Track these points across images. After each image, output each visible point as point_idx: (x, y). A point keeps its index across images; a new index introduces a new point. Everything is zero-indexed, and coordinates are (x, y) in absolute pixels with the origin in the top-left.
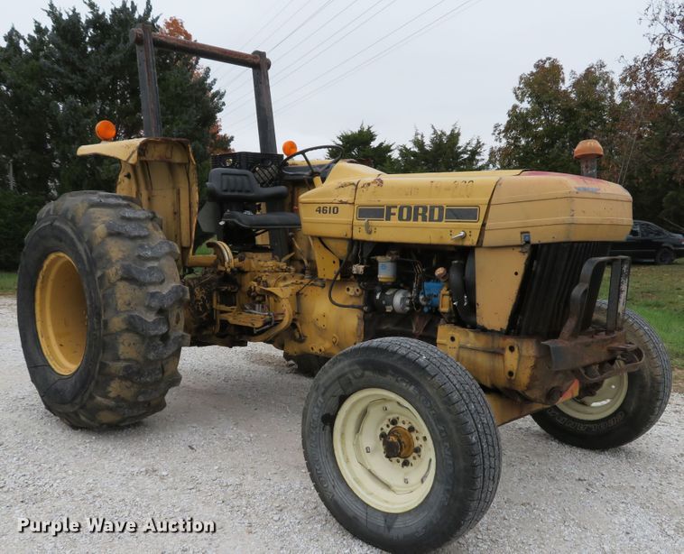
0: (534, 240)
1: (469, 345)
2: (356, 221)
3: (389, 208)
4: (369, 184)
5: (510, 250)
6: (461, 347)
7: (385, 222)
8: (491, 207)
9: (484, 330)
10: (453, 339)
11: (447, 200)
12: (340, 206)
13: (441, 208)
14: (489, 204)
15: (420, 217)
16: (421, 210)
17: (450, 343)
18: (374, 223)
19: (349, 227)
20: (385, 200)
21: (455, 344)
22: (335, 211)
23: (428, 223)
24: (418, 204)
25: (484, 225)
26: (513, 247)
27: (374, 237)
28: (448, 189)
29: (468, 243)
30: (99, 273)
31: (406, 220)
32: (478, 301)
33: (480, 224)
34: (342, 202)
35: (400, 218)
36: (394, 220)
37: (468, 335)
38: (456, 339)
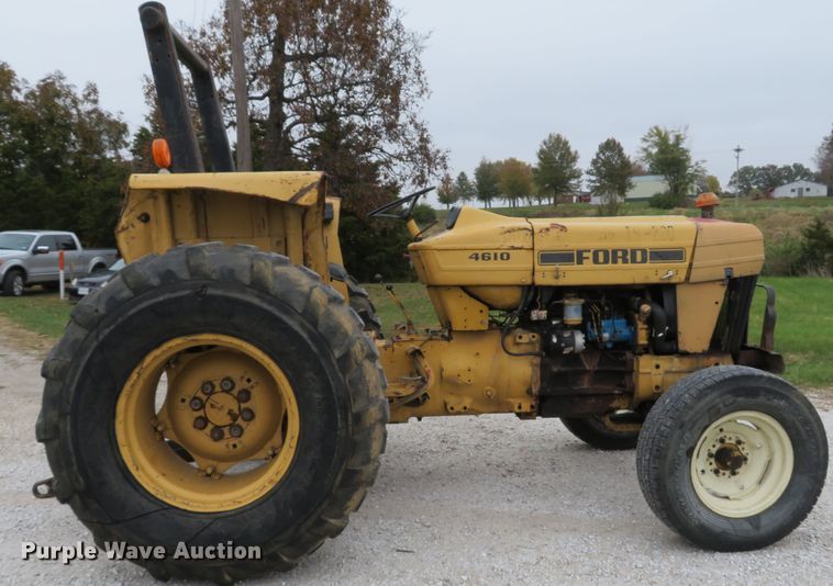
0: (736, 274)
1: (674, 369)
2: (537, 267)
3: (580, 253)
4: (548, 229)
5: (711, 285)
6: (667, 372)
7: (576, 266)
8: (697, 249)
9: (685, 354)
10: (658, 367)
11: (650, 244)
12: (511, 252)
13: (644, 252)
14: (695, 246)
15: (620, 260)
16: (620, 254)
17: (655, 371)
18: (563, 267)
19: (529, 273)
20: (573, 245)
21: (661, 370)
22: (505, 257)
23: (630, 265)
24: (615, 247)
25: (691, 265)
26: (714, 281)
27: (562, 282)
28: (648, 234)
29: (673, 281)
30: (337, 353)
31: (604, 263)
32: (679, 330)
33: (687, 263)
34: (513, 248)
35: (596, 261)
36: (588, 264)
37: (672, 360)
38: (661, 366)
